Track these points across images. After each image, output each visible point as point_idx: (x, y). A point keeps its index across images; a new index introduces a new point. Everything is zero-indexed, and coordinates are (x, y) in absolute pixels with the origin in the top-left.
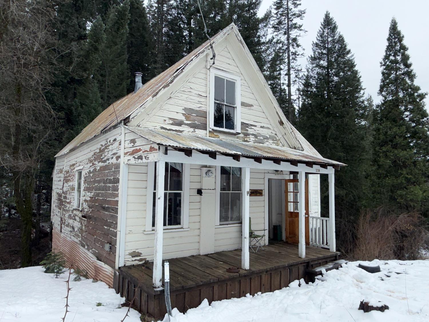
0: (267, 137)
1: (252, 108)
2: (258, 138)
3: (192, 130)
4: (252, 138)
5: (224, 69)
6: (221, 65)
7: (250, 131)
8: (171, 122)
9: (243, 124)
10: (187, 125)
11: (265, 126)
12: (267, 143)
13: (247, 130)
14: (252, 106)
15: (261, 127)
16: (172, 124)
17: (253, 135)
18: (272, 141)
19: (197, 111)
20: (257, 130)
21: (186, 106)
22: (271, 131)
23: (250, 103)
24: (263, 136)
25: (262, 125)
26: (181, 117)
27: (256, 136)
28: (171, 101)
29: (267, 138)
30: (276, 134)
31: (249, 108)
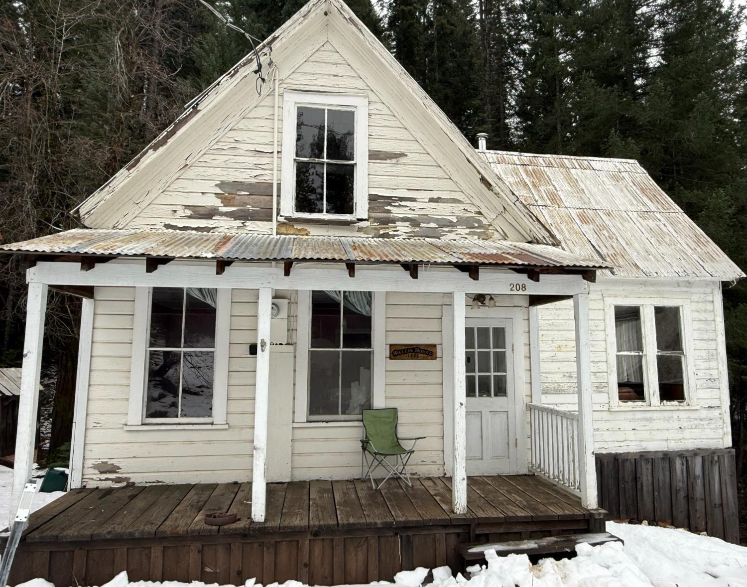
0: (451, 222)
1: (402, 160)
2: (422, 225)
3: (239, 223)
4: (403, 228)
5: (322, 89)
6: (315, 82)
7: (396, 212)
8: (189, 212)
9: (373, 198)
10: (226, 214)
11: (444, 195)
12: (452, 236)
13: (389, 211)
14: (403, 155)
15: (432, 200)
16: (190, 217)
17: (404, 220)
18: (468, 231)
19: (250, 184)
20: (421, 207)
21: (224, 179)
22: (462, 207)
23: (398, 151)
24: (436, 221)
25: (435, 195)
26: (213, 201)
27: (414, 222)
28: (190, 173)
29: (451, 224)
30: (480, 213)
31: (394, 161)
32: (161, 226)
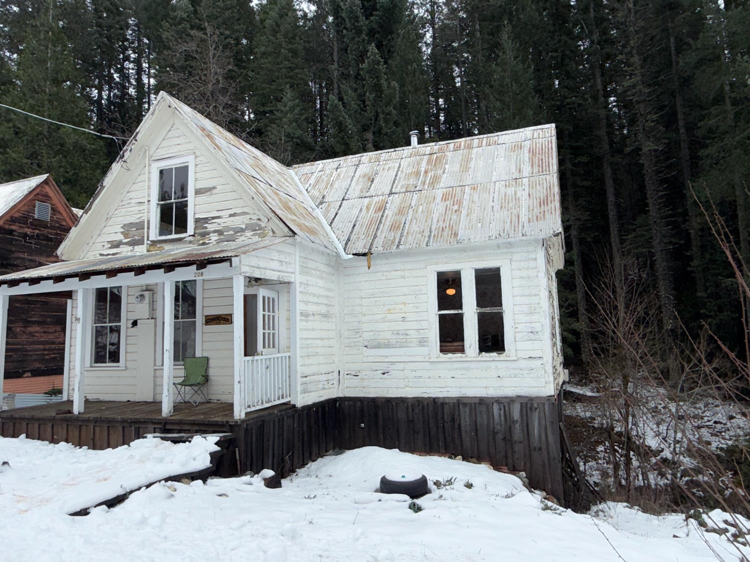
0: (242, 228)
1: (214, 191)
2: (225, 233)
3: (131, 248)
4: (214, 237)
5: (171, 155)
6: (168, 152)
7: (211, 227)
8: (109, 245)
9: (197, 221)
10: (126, 244)
11: (238, 211)
12: (243, 238)
13: (206, 228)
14: (214, 188)
15: (231, 216)
16: (110, 248)
17: (215, 232)
18: (252, 233)
19: (137, 223)
20: (226, 222)
21: (125, 223)
22: (248, 217)
23: (211, 186)
24: (233, 229)
25: (232, 212)
26: (120, 237)
27: (220, 232)
28: (110, 223)
29: (242, 230)
30: (259, 219)
31: (209, 193)
32: (98, 255)
